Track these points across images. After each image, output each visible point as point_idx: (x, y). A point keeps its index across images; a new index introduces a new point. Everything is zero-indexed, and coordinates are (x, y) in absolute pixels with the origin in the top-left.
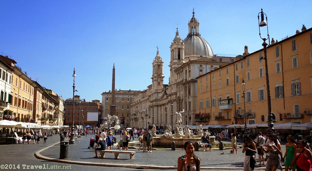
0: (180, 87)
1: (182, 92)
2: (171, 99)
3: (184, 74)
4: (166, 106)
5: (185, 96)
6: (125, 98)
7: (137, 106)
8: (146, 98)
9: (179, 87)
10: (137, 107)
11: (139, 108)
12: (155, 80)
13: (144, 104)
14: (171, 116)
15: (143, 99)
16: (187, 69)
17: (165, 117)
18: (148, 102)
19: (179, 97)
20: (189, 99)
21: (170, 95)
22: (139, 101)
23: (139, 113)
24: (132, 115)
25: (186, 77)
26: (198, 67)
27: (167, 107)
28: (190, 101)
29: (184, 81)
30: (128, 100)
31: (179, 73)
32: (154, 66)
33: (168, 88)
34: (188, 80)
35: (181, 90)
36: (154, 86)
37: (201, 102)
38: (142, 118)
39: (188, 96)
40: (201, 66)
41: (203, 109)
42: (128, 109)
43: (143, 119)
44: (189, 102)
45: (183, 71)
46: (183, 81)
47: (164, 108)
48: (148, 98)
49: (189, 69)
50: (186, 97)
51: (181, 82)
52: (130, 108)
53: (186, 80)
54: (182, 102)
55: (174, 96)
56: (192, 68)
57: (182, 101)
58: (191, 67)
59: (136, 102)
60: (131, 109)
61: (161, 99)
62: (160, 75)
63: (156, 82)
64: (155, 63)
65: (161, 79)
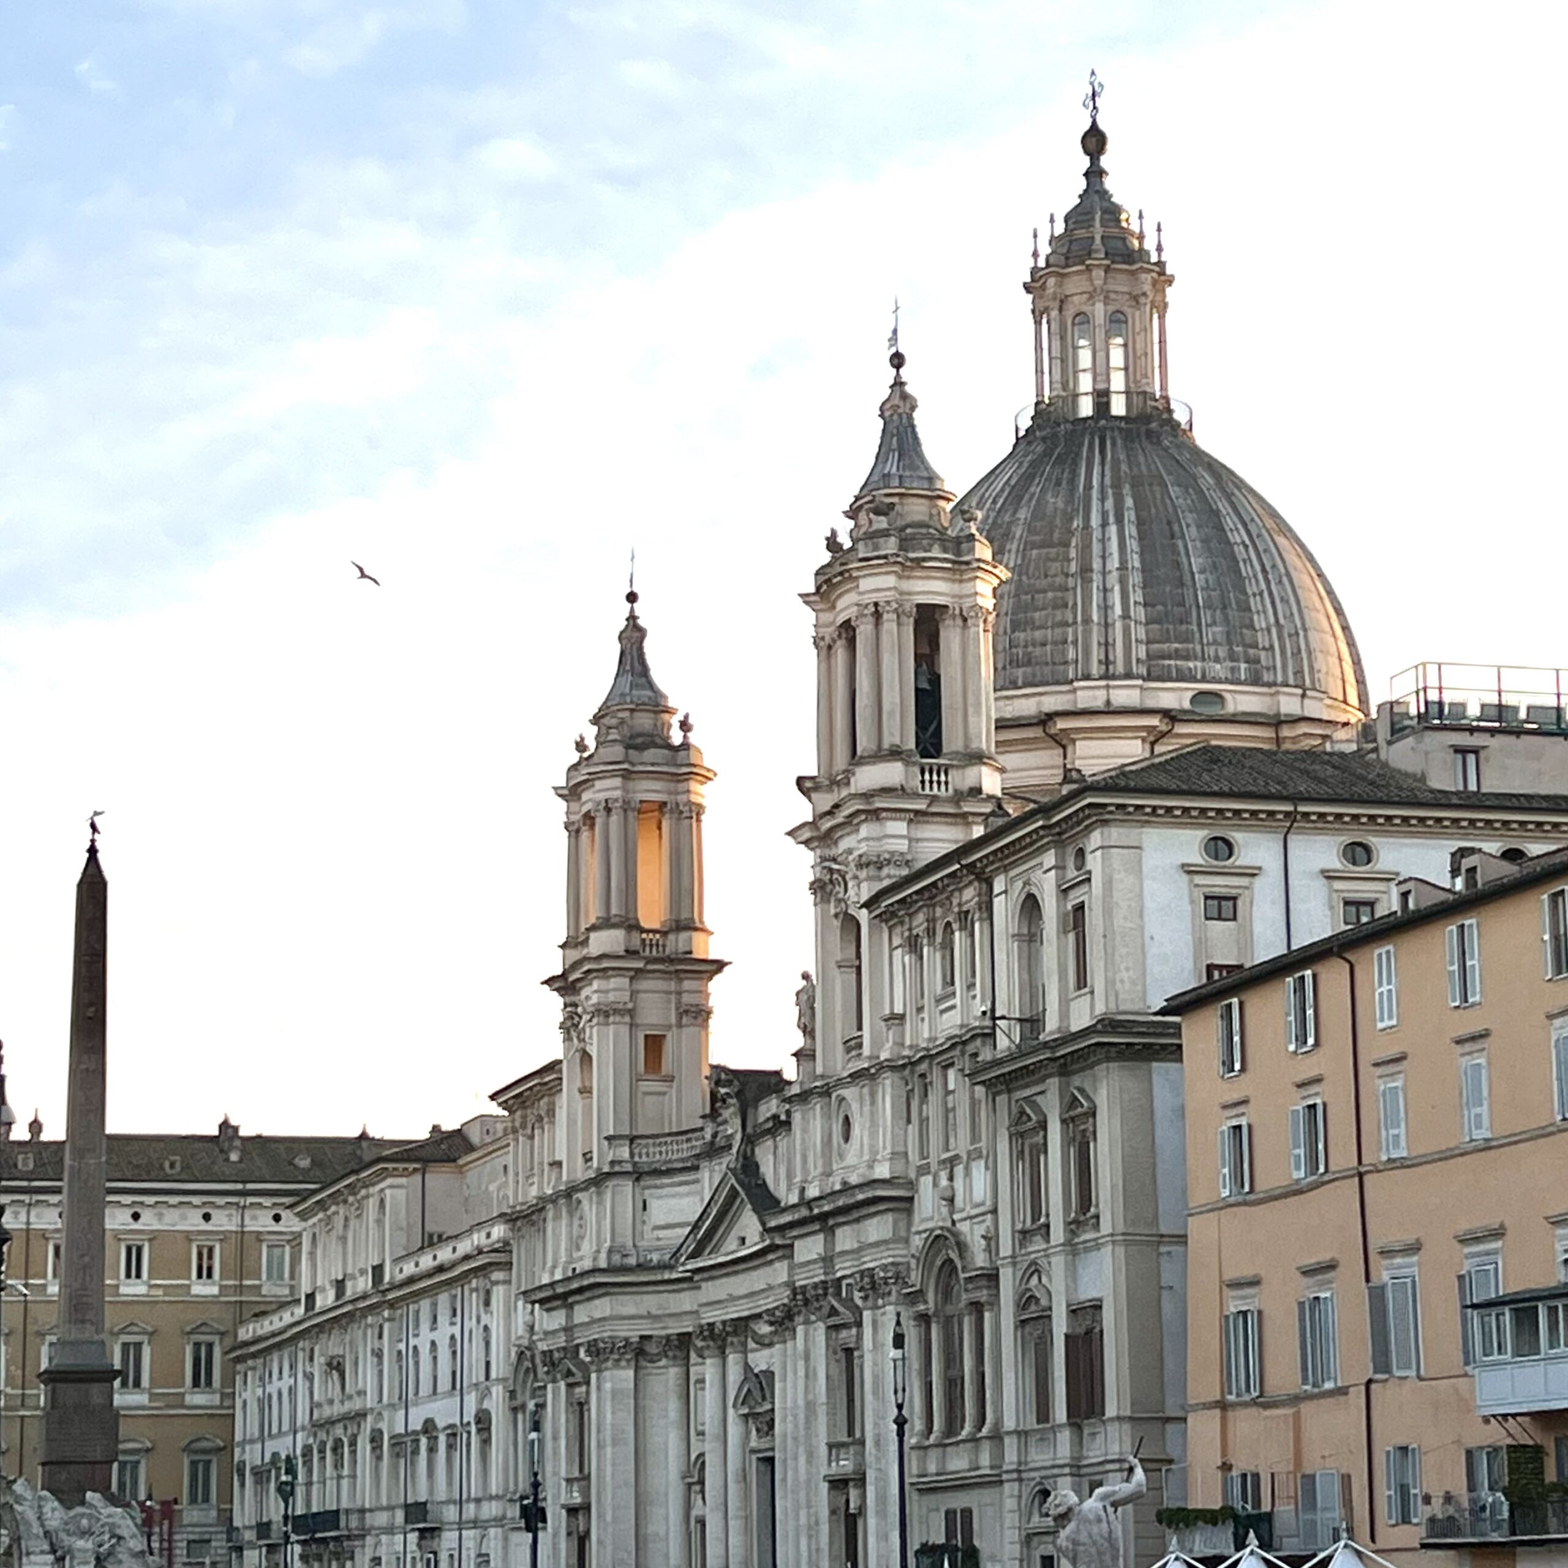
0: (947, 1111)
1: (979, 1170)
2: (827, 1260)
3: (1006, 953)
4: (760, 1360)
5: (1024, 1236)
6: (154, 1237)
7: (332, 1345)
8: (478, 1239)
9: (933, 1108)
10: (336, 1366)
11: (365, 1377)
12: (604, 1012)
13: (446, 1330)
14: (838, 1484)
15: (427, 1262)
16: (1047, 888)
17: (746, 1497)
18: (498, 1294)
19: (937, 1241)
20: (1072, 1274)
21: (824, 1217)
22: (363, 1284)
23: (364, 1446)
24: (260, 1475)
25: (1033, 989)
26: (1189, 870)
27: (770, 1374)
28: (1087, 1292)
29: (1002, 1042)
30: (205, 1272)
31: (931, 933)
32: (589, 819)
33: (780, 1125)
34: (1052, 1024)
35: (961, 1144)
36: (585, 1091)
37: (1233, 1308)
38: (416, 1512)
39: (1058, 1234)
40: (1221, 847)
41: (1263, 1402)
42: (198, 1399)
43: (428, 1534)
44: (1074, 1312)
45: (987, 907)
46: (990, 1036)
47: (734, 1374)
48: (505, 1247)
49: (1064, 892)
50: (1037, 1245)
51: (958, 1043)
52: (229, 1380)
53: (1032, 1022)
54: (977, 1308)
55: (878, 1228)
56: (1108, 884)
57: (983, 1295)
58: (1094, 862)
59: (326, 1299)
60: (249, 1393)
61: (693, 1255)
62: (671, 937)
63: (616, 1036)
64: (599, 785)
65: (679, 993)
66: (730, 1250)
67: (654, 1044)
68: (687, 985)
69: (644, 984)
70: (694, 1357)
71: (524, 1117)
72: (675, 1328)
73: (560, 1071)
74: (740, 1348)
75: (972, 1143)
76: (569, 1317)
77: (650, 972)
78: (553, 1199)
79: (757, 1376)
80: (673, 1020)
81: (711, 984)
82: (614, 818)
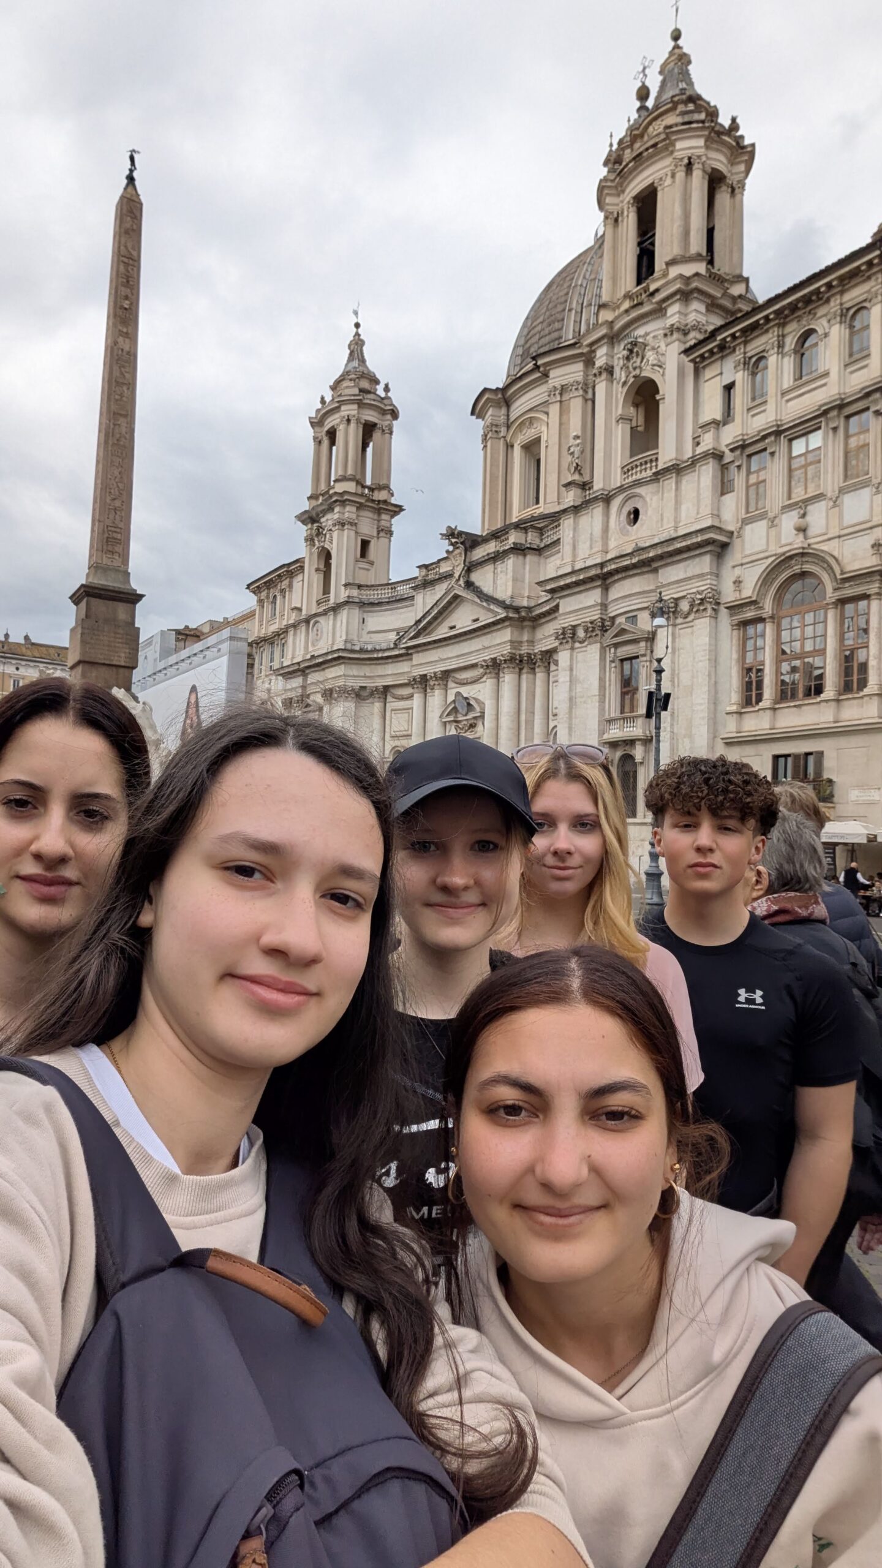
1: (859, 498)
12: (341, 523)
21: (605, 575)
31: (780, 345)
32: (332, 432)
47: (439, 700)
61: (411, 638)
62: (376, 493)
63: (348, 537)
64: (343, 408)
65: (379, 521)
66: (442, 632)
67: (365, 544)
68: (384, 517)
69: (363, 513)
70: (389, 699)
71: (268, 594)
72: (381, 683)
73: (304, 562)
74: (443, 687)
75: (845, 481)
76: (305, 680)
77: (366, 506)
78: (295, 626)
79: (466, 698)
80: (375, 534)
81: (394, 521)
82: (353, 425)
